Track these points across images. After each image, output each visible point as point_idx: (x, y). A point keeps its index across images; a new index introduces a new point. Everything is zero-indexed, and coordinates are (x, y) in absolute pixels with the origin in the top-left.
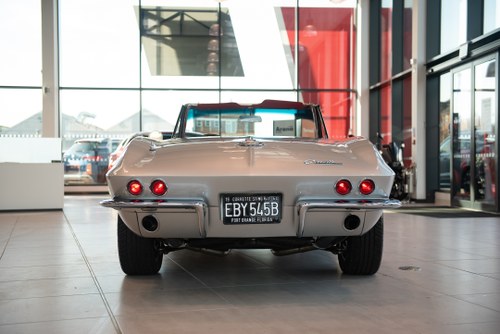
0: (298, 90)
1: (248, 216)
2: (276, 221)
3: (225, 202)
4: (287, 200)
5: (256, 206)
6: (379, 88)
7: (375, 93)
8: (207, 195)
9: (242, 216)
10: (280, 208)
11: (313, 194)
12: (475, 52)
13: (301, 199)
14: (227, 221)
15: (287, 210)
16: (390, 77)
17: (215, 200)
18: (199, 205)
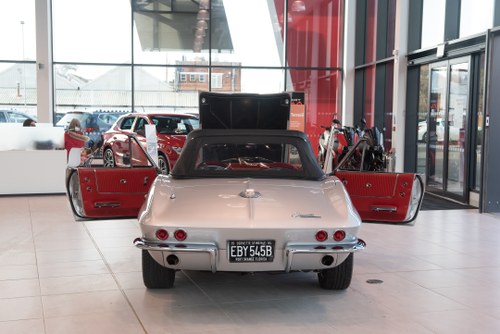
0: (285, 68)
1: (248, 256)
2: (270, 259)
3: (231, 246)
4: (278, 245)
5: (254, 249)
6: (364, 69)
7: (361, 72)
8: (217, 240)
9: (243, 256)
10: (273, 250)
11: (299, 240)
12: (451, 53)
13: (289, 244)
14: (232, 260)
15: (278, 252)
16: (375, 61)
17: (223, 245)
18: (212, 250)
